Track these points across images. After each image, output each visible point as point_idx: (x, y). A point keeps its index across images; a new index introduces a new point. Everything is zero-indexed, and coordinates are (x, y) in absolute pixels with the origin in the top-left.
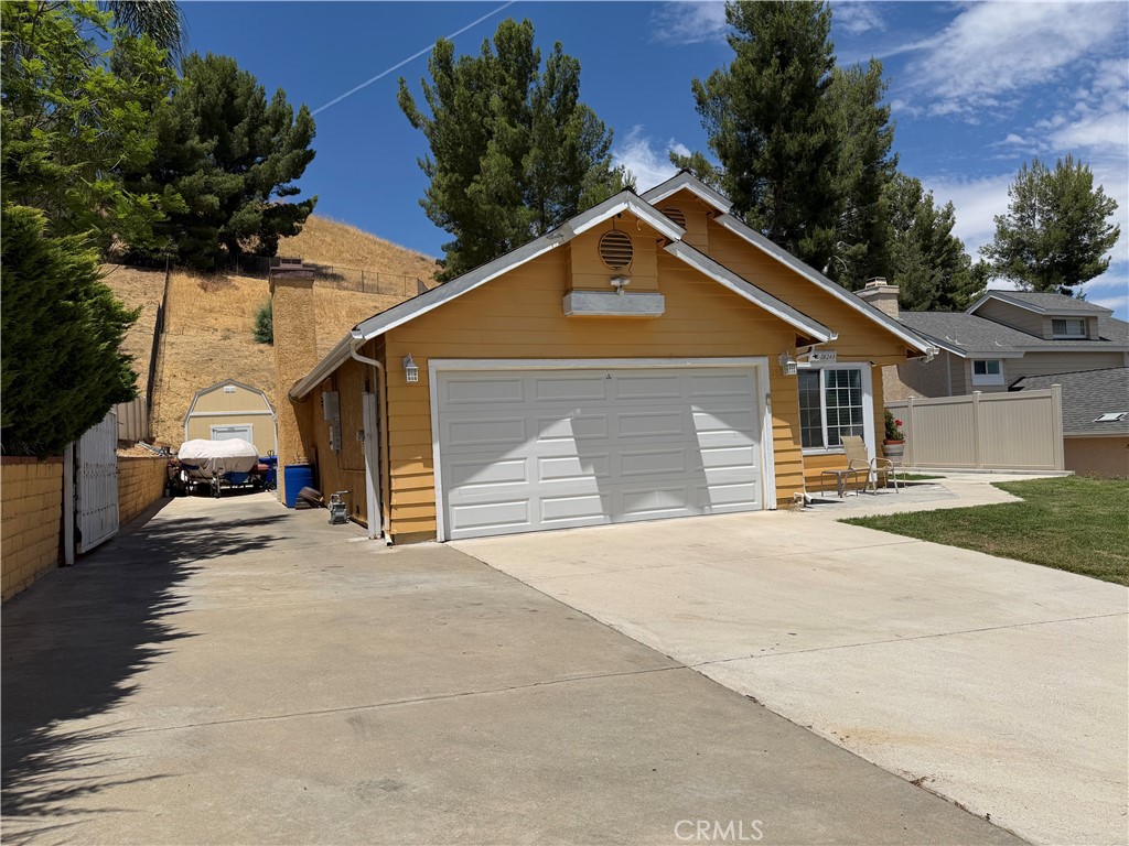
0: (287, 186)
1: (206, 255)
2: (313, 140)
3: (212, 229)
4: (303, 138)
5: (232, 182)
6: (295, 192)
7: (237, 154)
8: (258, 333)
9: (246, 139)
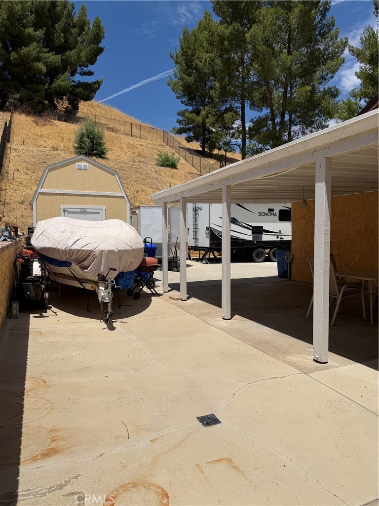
0: (85, 69)
1: (36, 102)
2: (103, 40)
3: (41, 86)
4: (97, 38)
5: (54, 58)
6: (90, 73)
7: (57, 43)
8: (77, 148)
9: (62, 34)
